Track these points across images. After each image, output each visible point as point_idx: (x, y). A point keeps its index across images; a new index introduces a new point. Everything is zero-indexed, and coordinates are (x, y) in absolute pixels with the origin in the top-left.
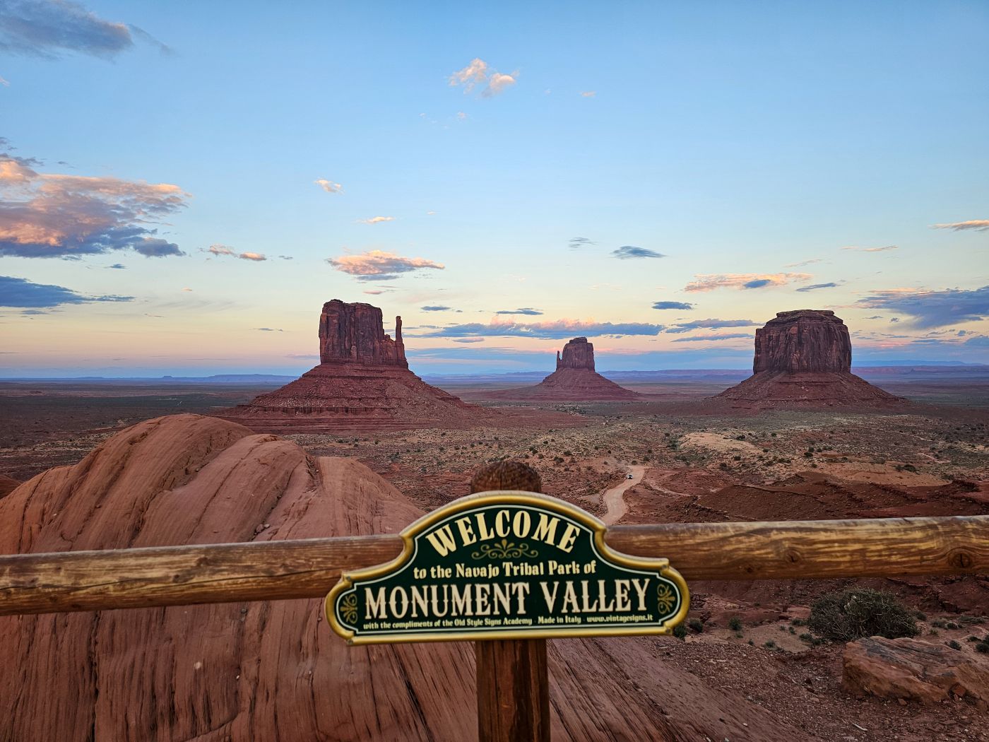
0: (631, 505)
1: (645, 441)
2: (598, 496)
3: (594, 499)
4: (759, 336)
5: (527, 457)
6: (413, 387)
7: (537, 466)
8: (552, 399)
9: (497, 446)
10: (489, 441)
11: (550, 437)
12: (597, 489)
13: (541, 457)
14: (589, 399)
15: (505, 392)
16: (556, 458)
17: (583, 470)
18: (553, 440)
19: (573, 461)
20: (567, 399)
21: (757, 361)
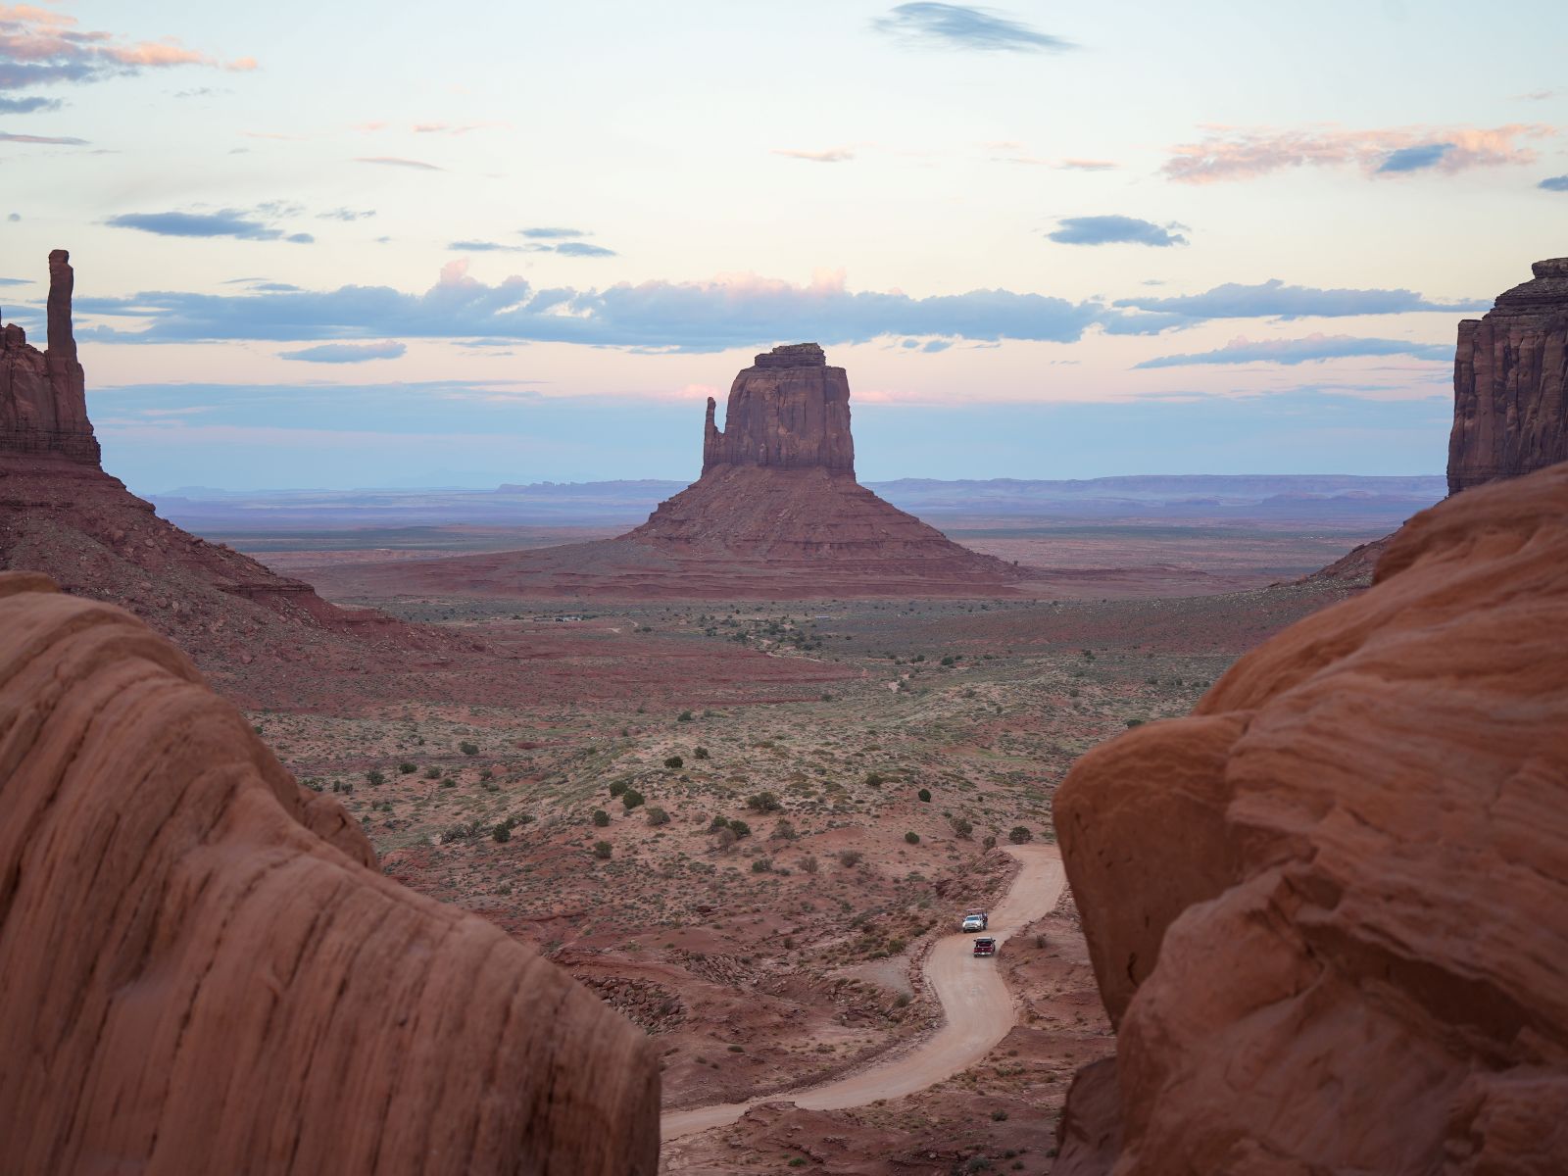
0: (1033, 995)
1: (1055, 750)
2: (901, 962)
3: (889, 974)
4: (1468, 348)
5: (602, 820)
6: (123, 541)
7: (644, 856)
8: (684, 591)
9: (475, 777)
10: (441, 759)
11: (688, 742)
12: (893, 936)
13: (659, 819)
14: (830, 590)
15: (495, 562)
16: (719, 824)
17: (826, 866)
18: (701, 754)
19: (785, 834)
20: (742, 592)
21: (1460, 444)
